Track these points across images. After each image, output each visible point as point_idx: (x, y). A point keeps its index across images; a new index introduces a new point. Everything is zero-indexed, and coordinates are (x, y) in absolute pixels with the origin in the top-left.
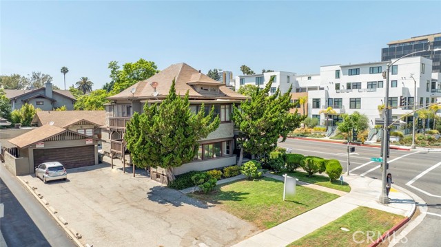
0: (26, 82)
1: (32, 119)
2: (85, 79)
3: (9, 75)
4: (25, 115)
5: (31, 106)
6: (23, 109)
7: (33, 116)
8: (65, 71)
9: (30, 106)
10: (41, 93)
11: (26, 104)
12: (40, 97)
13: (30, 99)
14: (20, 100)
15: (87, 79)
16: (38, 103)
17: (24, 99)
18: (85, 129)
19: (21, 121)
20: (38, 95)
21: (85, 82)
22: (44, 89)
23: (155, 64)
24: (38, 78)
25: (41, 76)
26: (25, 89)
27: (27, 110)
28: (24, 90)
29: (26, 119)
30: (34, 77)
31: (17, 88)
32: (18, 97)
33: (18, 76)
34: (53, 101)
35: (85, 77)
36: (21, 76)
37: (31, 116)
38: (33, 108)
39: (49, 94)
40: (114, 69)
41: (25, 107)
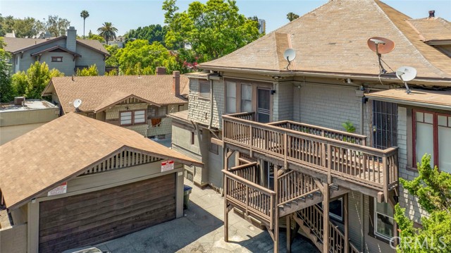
0: (41, 27)
1: (43, 88)
2: (108, 25)
3: (22, 19)
4: (33, 81)
5: (44, 66)
6: (31, 70)
7: (46, 82)
8: (85, 15)
9: (42, 66)
10: (61, 44)
11: (37, 63)
12: (58, 50)
13: (44, 53)
14: (29, 55)
15: (110, 24)
16: (54, 59)
17: (35, 54)
18: (133, 112)
19: (27, 90)
20: (55, 47)
21: (108, 28)
22: (64, 38)
23: (236, 5)
24: (54, 22)
25: (57, 21)
26: (38, 36)
27: (37, 73)
28: (37, 40)
29: (35, 87)
30: (50, 21)
31: (30, 35)
32: (26, 50)
33: (33, 20)
34: (76, 56)
35: (109, 22)
36: (36, 20)
37: (42, 81)
38: (47, 69)
39: (71, 46)
40: (171, 11)
41: (34, 68)
